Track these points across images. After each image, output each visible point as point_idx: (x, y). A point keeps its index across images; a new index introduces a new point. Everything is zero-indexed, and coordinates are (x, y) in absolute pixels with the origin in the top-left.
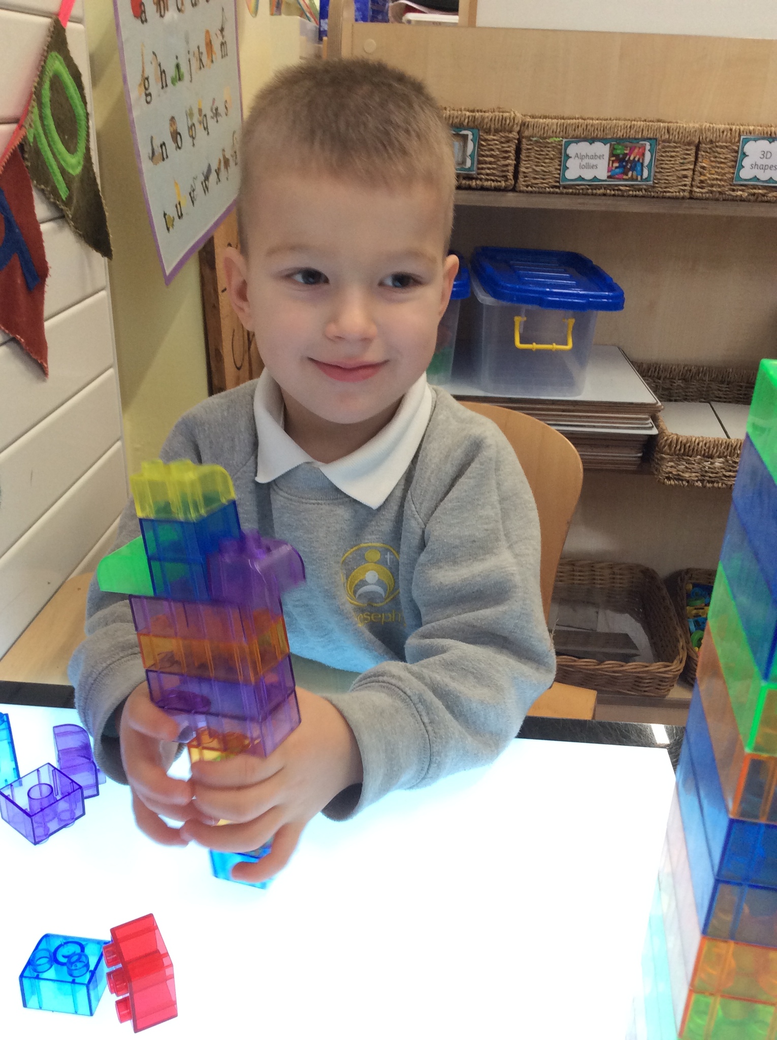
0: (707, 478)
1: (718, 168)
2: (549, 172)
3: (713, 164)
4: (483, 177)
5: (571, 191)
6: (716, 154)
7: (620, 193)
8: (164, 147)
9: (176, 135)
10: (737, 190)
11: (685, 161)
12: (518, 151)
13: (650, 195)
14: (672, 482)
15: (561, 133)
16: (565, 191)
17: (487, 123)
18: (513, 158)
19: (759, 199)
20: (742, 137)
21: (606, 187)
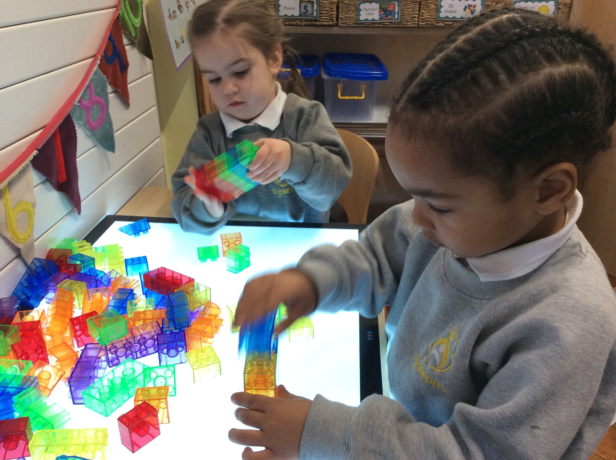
1: (430, 13)
2: (352, 17)
3: (427, 11)
4: (322, 20)
5: (363, 25)
6: (429, 7)
7: (385, 26)
8: (174, 13)
9: (180, 7)
10: (439, 23)
11: (415, 10)
12: (338, 8)
13: (399, 26)
18: (336, 11)
19: (450, 26)
21: (379, 23)
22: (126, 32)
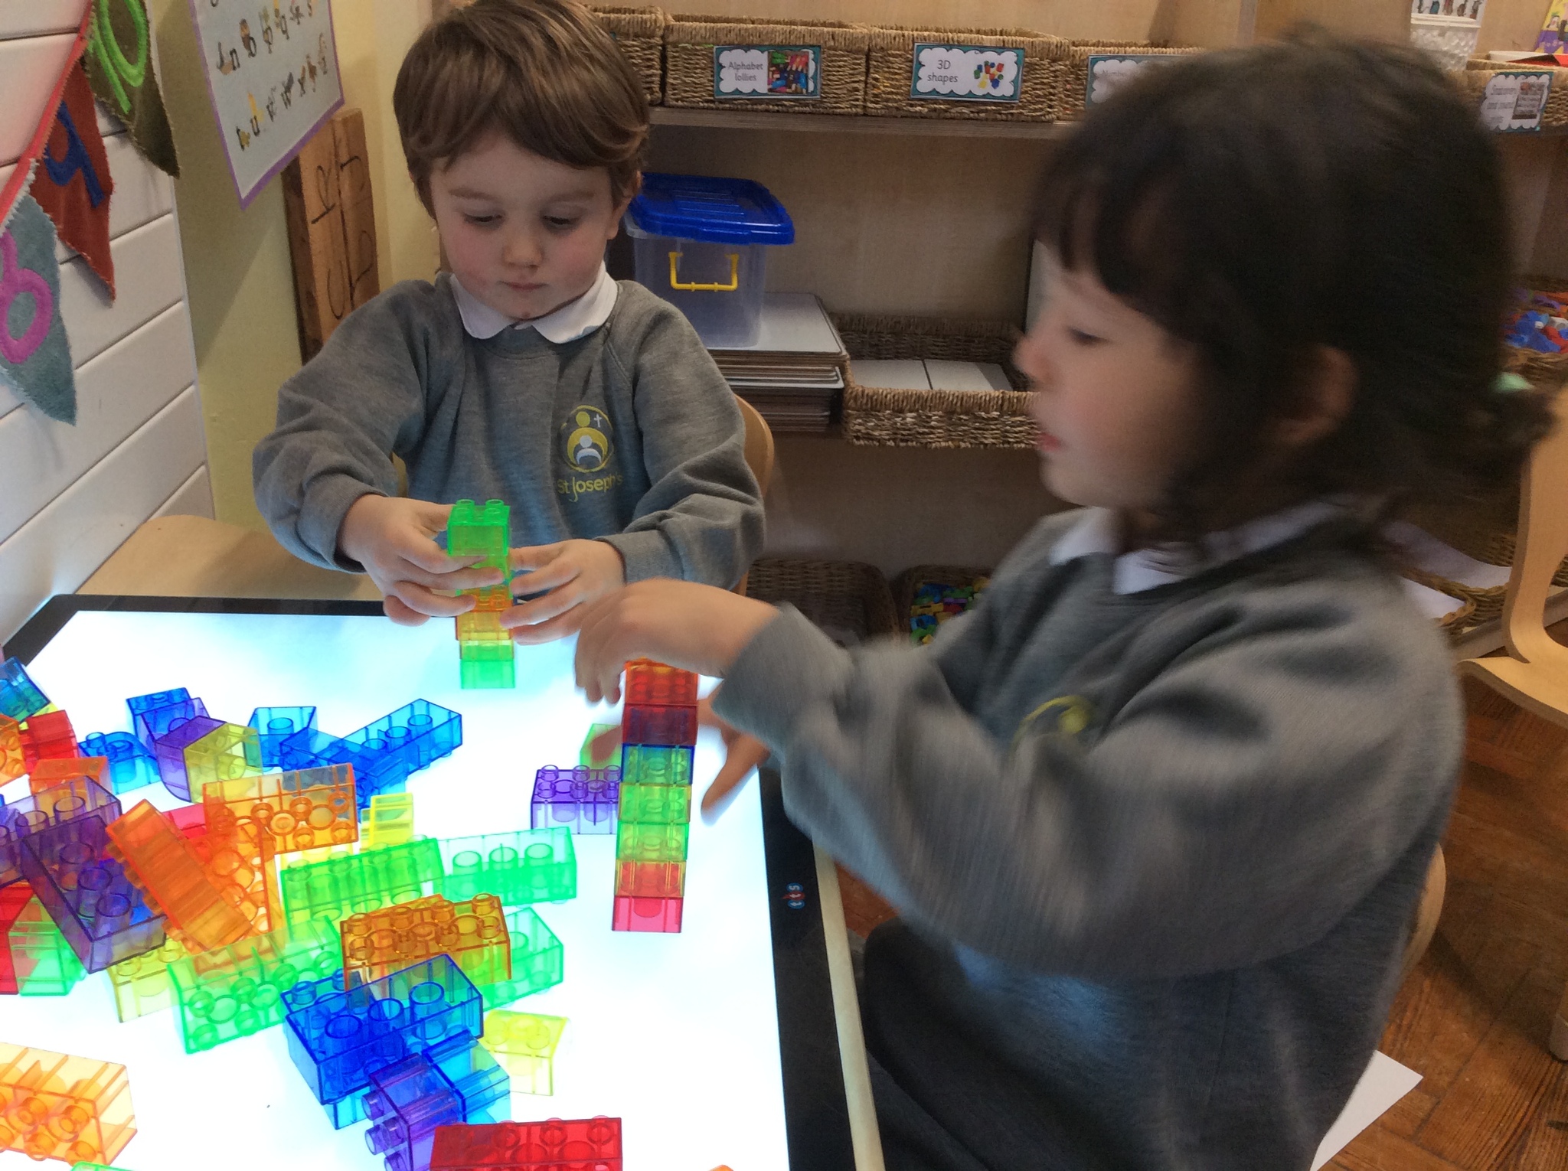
0: (899, 436)
1: (893, 79)
2: (702, 84)
3: (887, 75)
5: (727, 106)
6: (890, 64)
7: (784, 108)
8: (234, 55)
9: (248, 40)
10: (916, 105)
11: (856, 72)
12: (664, 59)
13: (819, 111)
14: (862, 442)
15: (711, 40)
16: (721, 106)
17: (624, 26)
18: (658, 67)
19: (942, 115)
20: (916, 44)
21: (769, 102)
22: (103, 99)
